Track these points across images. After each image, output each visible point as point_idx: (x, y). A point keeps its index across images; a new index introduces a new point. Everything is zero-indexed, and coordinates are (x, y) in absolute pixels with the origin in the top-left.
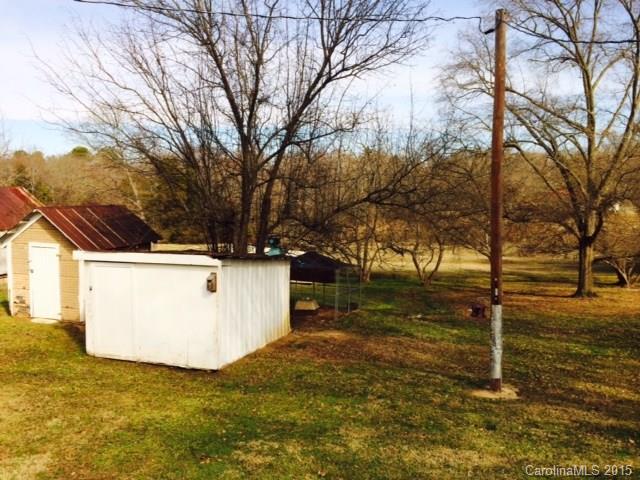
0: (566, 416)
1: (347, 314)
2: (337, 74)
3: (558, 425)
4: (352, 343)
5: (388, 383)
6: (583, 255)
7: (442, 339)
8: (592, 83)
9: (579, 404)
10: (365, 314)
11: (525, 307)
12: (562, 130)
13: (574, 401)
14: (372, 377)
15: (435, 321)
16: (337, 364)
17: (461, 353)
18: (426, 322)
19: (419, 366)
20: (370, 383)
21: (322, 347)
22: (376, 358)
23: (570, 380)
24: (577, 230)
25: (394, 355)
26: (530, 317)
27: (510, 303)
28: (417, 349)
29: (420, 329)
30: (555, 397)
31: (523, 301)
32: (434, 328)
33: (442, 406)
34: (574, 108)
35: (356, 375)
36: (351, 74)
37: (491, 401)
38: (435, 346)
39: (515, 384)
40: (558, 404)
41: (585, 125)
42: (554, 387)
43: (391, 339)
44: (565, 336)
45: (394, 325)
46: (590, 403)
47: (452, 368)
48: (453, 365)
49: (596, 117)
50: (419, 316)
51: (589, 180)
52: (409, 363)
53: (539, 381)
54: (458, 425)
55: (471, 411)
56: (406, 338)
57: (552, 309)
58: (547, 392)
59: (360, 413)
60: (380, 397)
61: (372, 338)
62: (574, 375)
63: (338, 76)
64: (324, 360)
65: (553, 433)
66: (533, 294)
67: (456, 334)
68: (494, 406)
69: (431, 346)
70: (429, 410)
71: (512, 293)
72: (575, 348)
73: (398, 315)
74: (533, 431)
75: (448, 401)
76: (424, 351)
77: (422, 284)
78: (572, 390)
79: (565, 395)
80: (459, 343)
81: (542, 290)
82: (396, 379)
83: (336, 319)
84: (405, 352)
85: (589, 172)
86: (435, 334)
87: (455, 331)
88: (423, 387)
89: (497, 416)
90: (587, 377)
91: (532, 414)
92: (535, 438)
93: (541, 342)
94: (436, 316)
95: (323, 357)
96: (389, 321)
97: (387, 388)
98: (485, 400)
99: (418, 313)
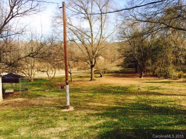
0: (85, 113)
1: (24, 92)
2: (15, 15)
3: (83, 115)
4: (25, 101)
5: (36, 112)
6: (92, 70)
7: (54, 96)
8: (92, 25)
9: (89, 109)
10: (31, 92)
11: (78, 85)
12: (85, 37)
13: (88, 108)
14: (31, 111)
15: (53, 91)
16: (19, 109)
17: (60, 99)
18: (50, 92)
19: (47, 105)
20: (30, 113)
21: (14, 104)
22: (33, 105)
23: (87, 103)
24: (90, 63)
25: (39, 103)
26: (79, 87)
27: (74, 84)
28: (46, 100)
29: (48, 94)
30: (83, 108)
31: (78, 83)
32: (52, 93)
33: (52, 116)
34: (88, 31)
35: (25, 111)
36: (20, 16)
37: (66, 112)
38: (52, 99)
39: (73, 106)
40: (84, 110)
41: (91, 36)
42: (83, 105)
43: (38, 98)
44: (87, 91)
45: (40, 94)
46: (92, 108)
47: (57, 104)
48: (57, 103)
49: (93, 34)
50: (48, 90)
51: (92, 50)
52: (44, 105)
53: (80, 104)
54: (56, 120)
55: (61, 116)
56: (43, 97)
57: (85, 84)
58: (81, 107)
59: (26, 123)
60: (33, 117)
61: (33, 99)
62: (89, 101)
63: (16, 16)
64: (15, 108)
65: (82, 118)
66: (80, 81)
67: (59, 94)
68: (67, 113)
69: (51, 99)
70: (48, 118)
71: (75, 81)
72: (90, 94)
73: (42, 91)
74: (77, 118)
75: (54, 114)
76: (49, 101)
77: (50, 81)
78: (88, 105)
79: (86, 107)
80: (59, 97)
81: (83, 80)
82: (39, 110)
83: (20, 94)
84: (43, 101)
85: (92, 48)
86: (52, 95)
87: (58, 94)
88: (47, 111)
89: (68, 116)
90: (91, 101)
91: (77, 114)
92: (77, 120)
93: (81, 94)
94: (53, 90)
95: (15, 107)
96: (38, 93)
97: (35, 113)
98: (65, 112)
99: (48, 89)
